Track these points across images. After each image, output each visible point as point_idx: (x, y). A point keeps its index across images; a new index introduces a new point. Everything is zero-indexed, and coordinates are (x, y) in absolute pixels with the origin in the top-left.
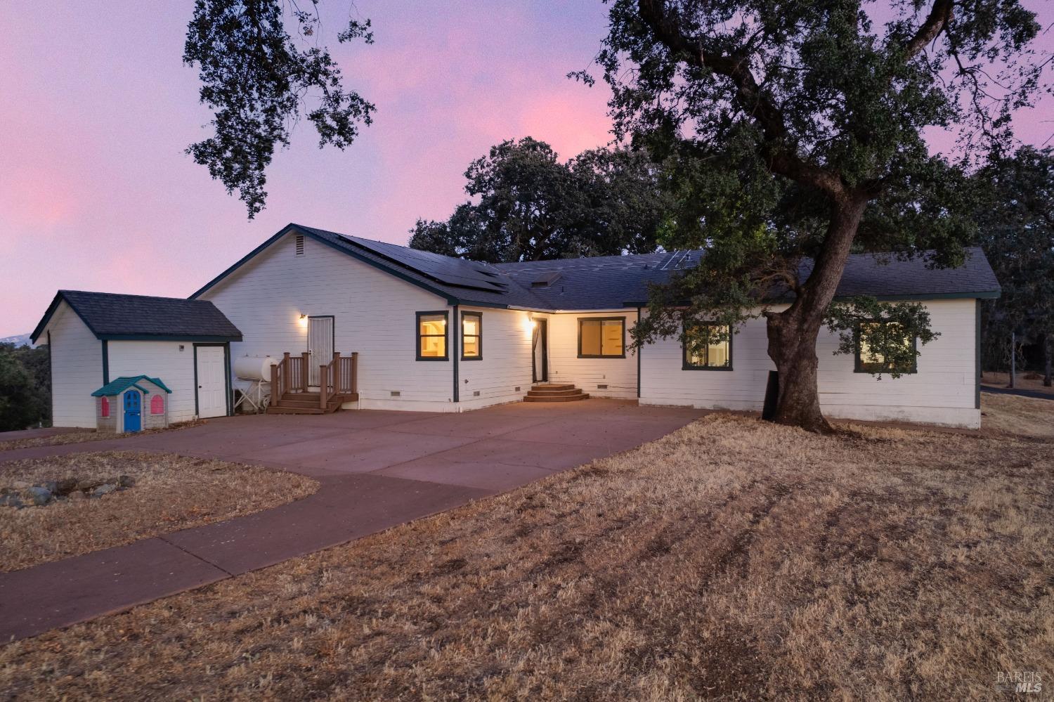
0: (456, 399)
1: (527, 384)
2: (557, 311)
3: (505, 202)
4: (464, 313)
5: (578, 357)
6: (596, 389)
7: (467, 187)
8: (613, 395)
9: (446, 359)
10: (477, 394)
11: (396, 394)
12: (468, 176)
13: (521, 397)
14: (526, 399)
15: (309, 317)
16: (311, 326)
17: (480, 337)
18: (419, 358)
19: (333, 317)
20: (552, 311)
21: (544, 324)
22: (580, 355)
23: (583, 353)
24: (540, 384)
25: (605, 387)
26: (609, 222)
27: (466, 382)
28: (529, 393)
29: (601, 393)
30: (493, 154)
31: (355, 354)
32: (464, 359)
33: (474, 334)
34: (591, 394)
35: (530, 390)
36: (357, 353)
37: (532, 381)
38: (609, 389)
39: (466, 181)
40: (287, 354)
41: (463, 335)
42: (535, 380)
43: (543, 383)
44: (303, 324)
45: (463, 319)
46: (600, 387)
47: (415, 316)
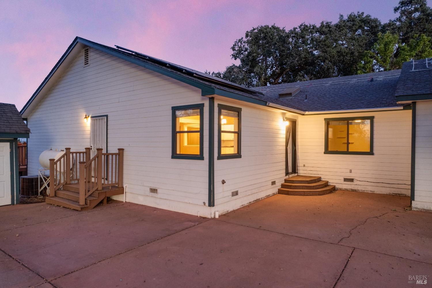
0: (211, 203)
1: (280, 177)
2: (307, 113)
3: (255, 54)
4: (221, 107)
5: (325, 153)
6: (342, 181)
7: (232, 55)
8: (360, 188)
9: (200, 157)
10: (235, 194)
11: (154, 191)
12: (233, 49)
13: (275, 190)
14: (280, 192)
15: (92, 117)
16: (93, 125)
17: (238, 133)
18: (175, 156)
19: (107, 116)
20: (302, 112)
21: (294, 123)
22: (327, 151)
23: (330, 149)
24: (291, 176)
25: (352, 180)
26: (324, 62)
27: (223, 182)
28: (283, 186)
29: (348, 186)
30: (247, 36)
31: (121, 150)
32: (221, 157)
33: (233, 130)
34: (337, 186)
35: (283, 182)
36: (123, 150)
37: (284, 174)
38: (355, 182)
39: (232, 52)
40: (68, 149)
41: (220, 132)
42: (287, 173)
43: (293, 175)
44: (87, 123)
45: (220, 114)
46: (346, 180)
47: (171, 111)
